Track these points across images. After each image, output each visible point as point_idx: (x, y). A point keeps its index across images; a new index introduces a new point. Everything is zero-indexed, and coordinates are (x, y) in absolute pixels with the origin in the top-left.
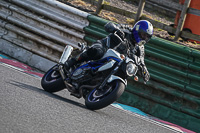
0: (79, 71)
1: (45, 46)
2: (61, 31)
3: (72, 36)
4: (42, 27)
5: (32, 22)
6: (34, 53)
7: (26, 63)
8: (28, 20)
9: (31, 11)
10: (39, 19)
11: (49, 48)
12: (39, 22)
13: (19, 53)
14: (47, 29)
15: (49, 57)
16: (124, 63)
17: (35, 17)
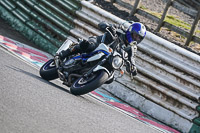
0: (71, 61)
1: (159, 92)
2: (178, 77)
3: (189, 83)
4: (158, 71)
5: (148, 66)
6: (147, 98)
7: (138, 109)
8: (145, 64)
9: (148, 54)
10: (156, 63)
11: (164, 94)
12: (156, 67)
13: (132, 97)
14: (163, 74)
15: (163, 103)
16: (112, 57)
17: (151, 61)
